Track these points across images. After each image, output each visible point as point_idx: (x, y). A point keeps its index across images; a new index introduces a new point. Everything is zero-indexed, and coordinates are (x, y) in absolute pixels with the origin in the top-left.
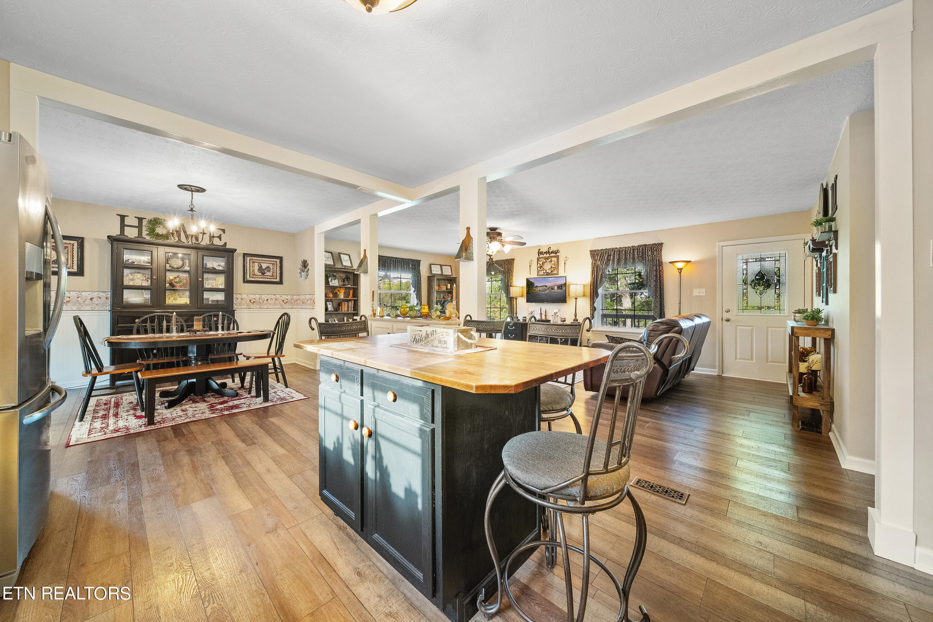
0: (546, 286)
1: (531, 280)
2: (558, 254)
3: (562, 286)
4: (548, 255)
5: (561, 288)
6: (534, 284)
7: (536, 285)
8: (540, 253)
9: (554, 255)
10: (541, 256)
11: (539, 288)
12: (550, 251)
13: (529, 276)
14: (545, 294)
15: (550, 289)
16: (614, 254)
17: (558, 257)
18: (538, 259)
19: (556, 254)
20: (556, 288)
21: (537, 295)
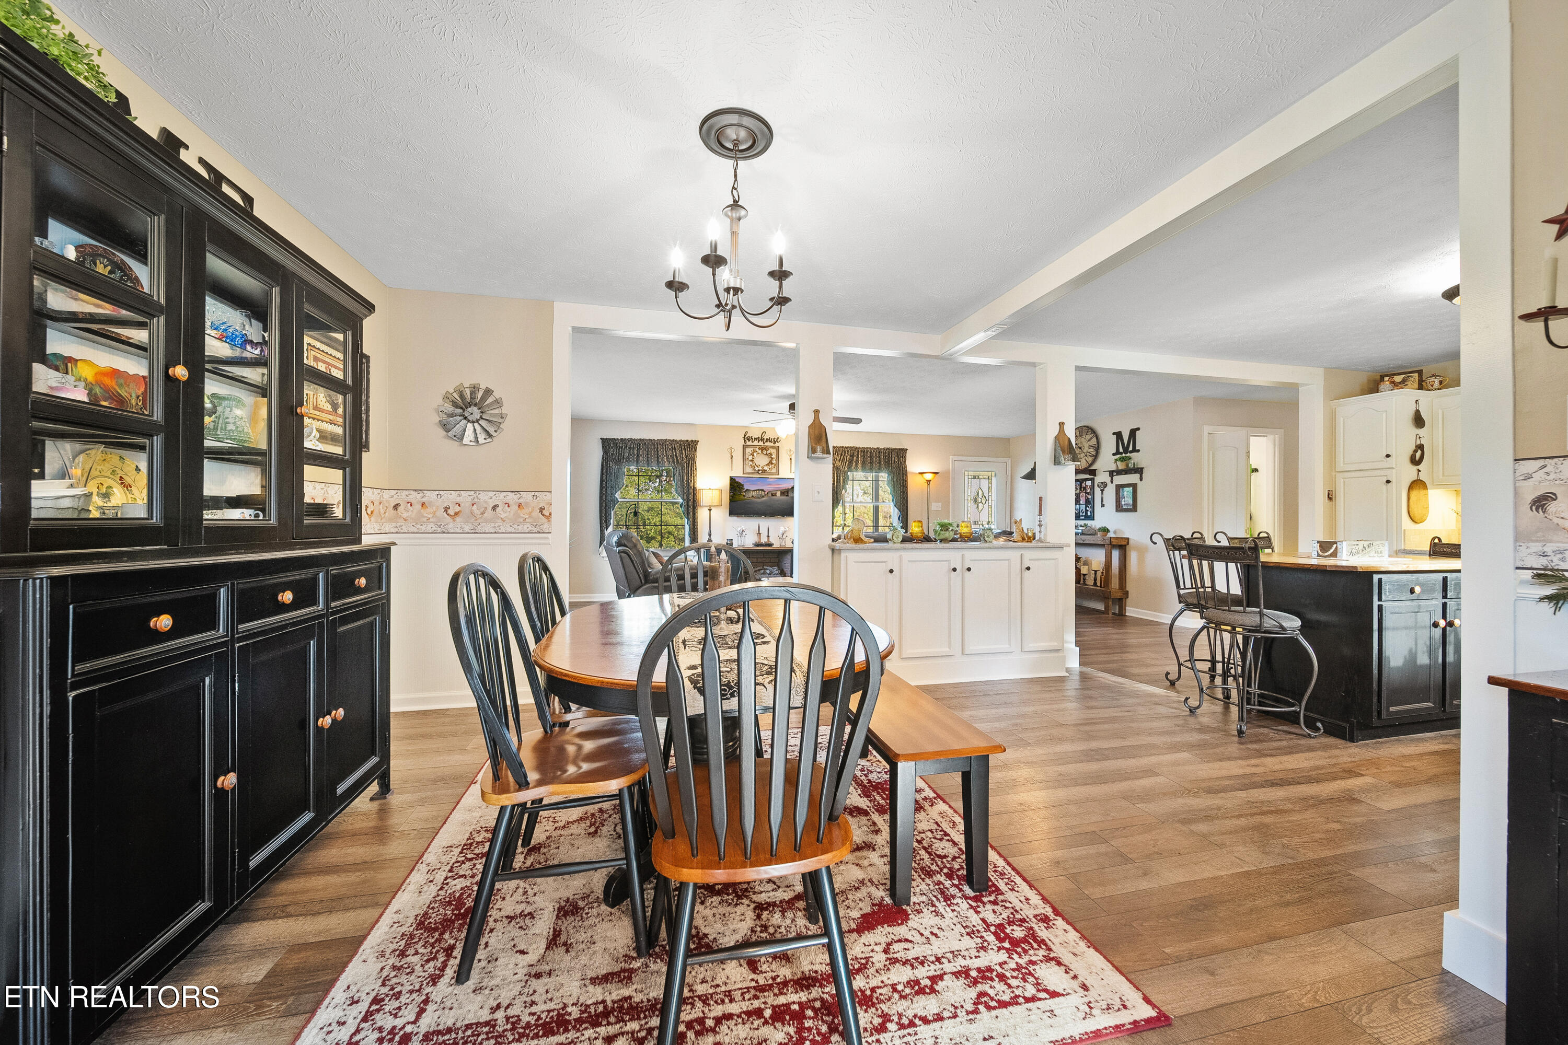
0: (763, 490)
1: (737, 480)
2: (777, 444)
3: (788, 492)
4: (761, 443)
5: (786, 494)
6: (743, 485)
7: (746, 488)
8: (747, 438)
9: (772, 444)
10: (748, 443)
11: (752, 494)
12: (765, 438)
13: (733, 475)
14: (762, 503)
15: (770, 495)
16: (858, 455)
17: (778, 449)
18: (744, 447)
19: (775, 443)
20: (779, 494)
21: (748, 503)
